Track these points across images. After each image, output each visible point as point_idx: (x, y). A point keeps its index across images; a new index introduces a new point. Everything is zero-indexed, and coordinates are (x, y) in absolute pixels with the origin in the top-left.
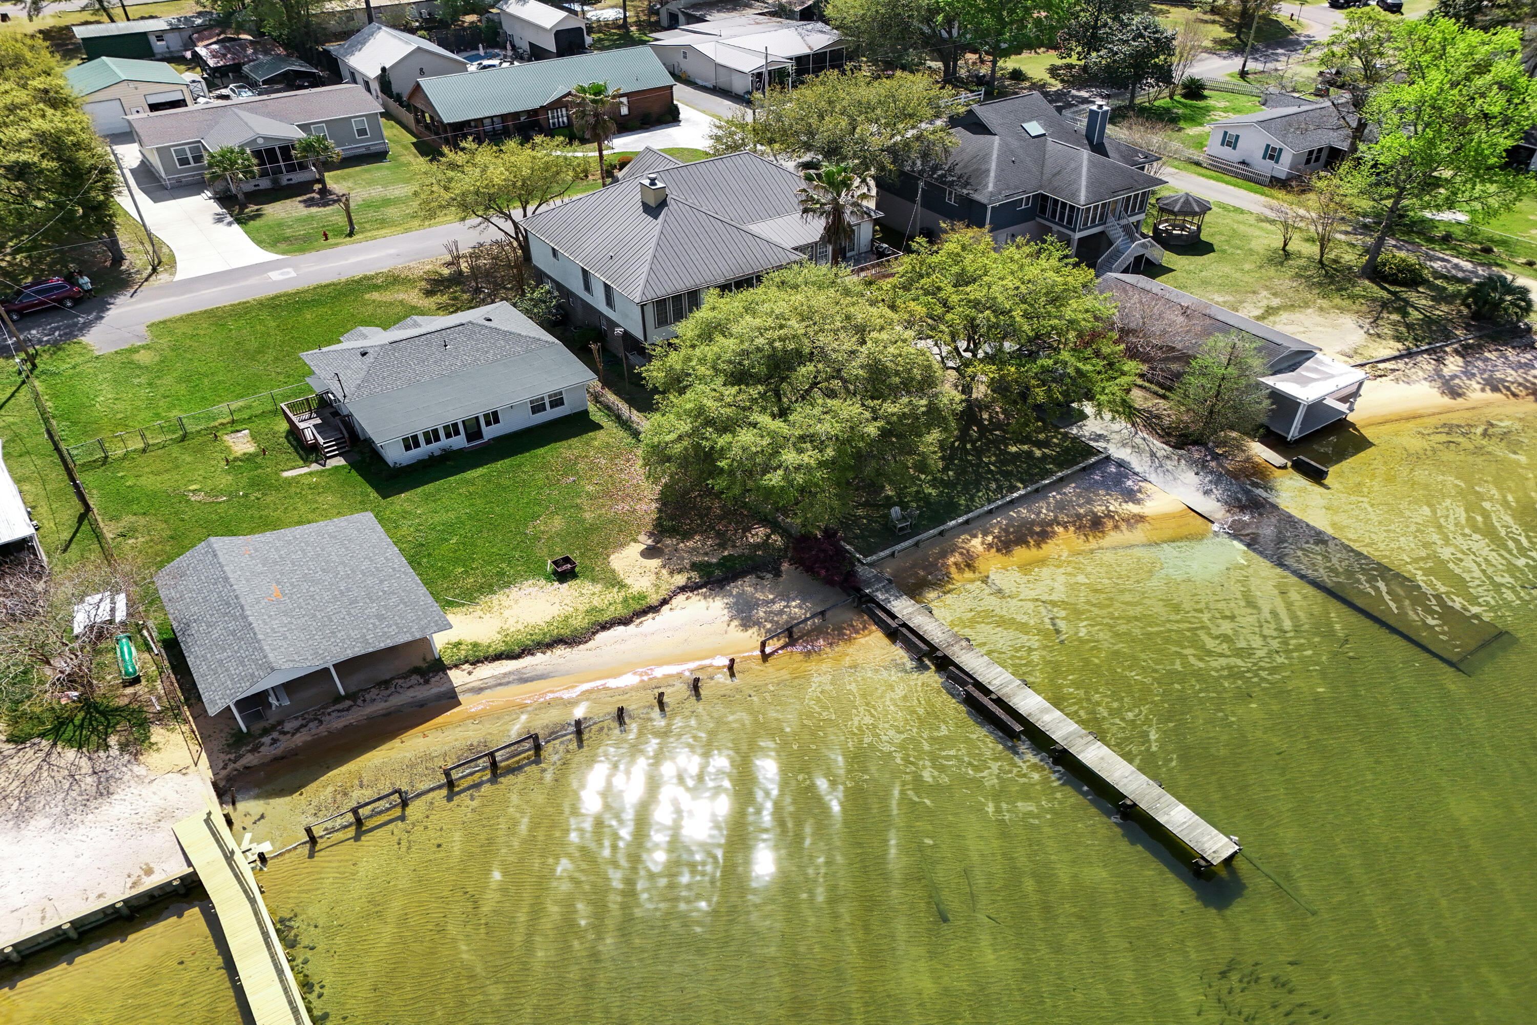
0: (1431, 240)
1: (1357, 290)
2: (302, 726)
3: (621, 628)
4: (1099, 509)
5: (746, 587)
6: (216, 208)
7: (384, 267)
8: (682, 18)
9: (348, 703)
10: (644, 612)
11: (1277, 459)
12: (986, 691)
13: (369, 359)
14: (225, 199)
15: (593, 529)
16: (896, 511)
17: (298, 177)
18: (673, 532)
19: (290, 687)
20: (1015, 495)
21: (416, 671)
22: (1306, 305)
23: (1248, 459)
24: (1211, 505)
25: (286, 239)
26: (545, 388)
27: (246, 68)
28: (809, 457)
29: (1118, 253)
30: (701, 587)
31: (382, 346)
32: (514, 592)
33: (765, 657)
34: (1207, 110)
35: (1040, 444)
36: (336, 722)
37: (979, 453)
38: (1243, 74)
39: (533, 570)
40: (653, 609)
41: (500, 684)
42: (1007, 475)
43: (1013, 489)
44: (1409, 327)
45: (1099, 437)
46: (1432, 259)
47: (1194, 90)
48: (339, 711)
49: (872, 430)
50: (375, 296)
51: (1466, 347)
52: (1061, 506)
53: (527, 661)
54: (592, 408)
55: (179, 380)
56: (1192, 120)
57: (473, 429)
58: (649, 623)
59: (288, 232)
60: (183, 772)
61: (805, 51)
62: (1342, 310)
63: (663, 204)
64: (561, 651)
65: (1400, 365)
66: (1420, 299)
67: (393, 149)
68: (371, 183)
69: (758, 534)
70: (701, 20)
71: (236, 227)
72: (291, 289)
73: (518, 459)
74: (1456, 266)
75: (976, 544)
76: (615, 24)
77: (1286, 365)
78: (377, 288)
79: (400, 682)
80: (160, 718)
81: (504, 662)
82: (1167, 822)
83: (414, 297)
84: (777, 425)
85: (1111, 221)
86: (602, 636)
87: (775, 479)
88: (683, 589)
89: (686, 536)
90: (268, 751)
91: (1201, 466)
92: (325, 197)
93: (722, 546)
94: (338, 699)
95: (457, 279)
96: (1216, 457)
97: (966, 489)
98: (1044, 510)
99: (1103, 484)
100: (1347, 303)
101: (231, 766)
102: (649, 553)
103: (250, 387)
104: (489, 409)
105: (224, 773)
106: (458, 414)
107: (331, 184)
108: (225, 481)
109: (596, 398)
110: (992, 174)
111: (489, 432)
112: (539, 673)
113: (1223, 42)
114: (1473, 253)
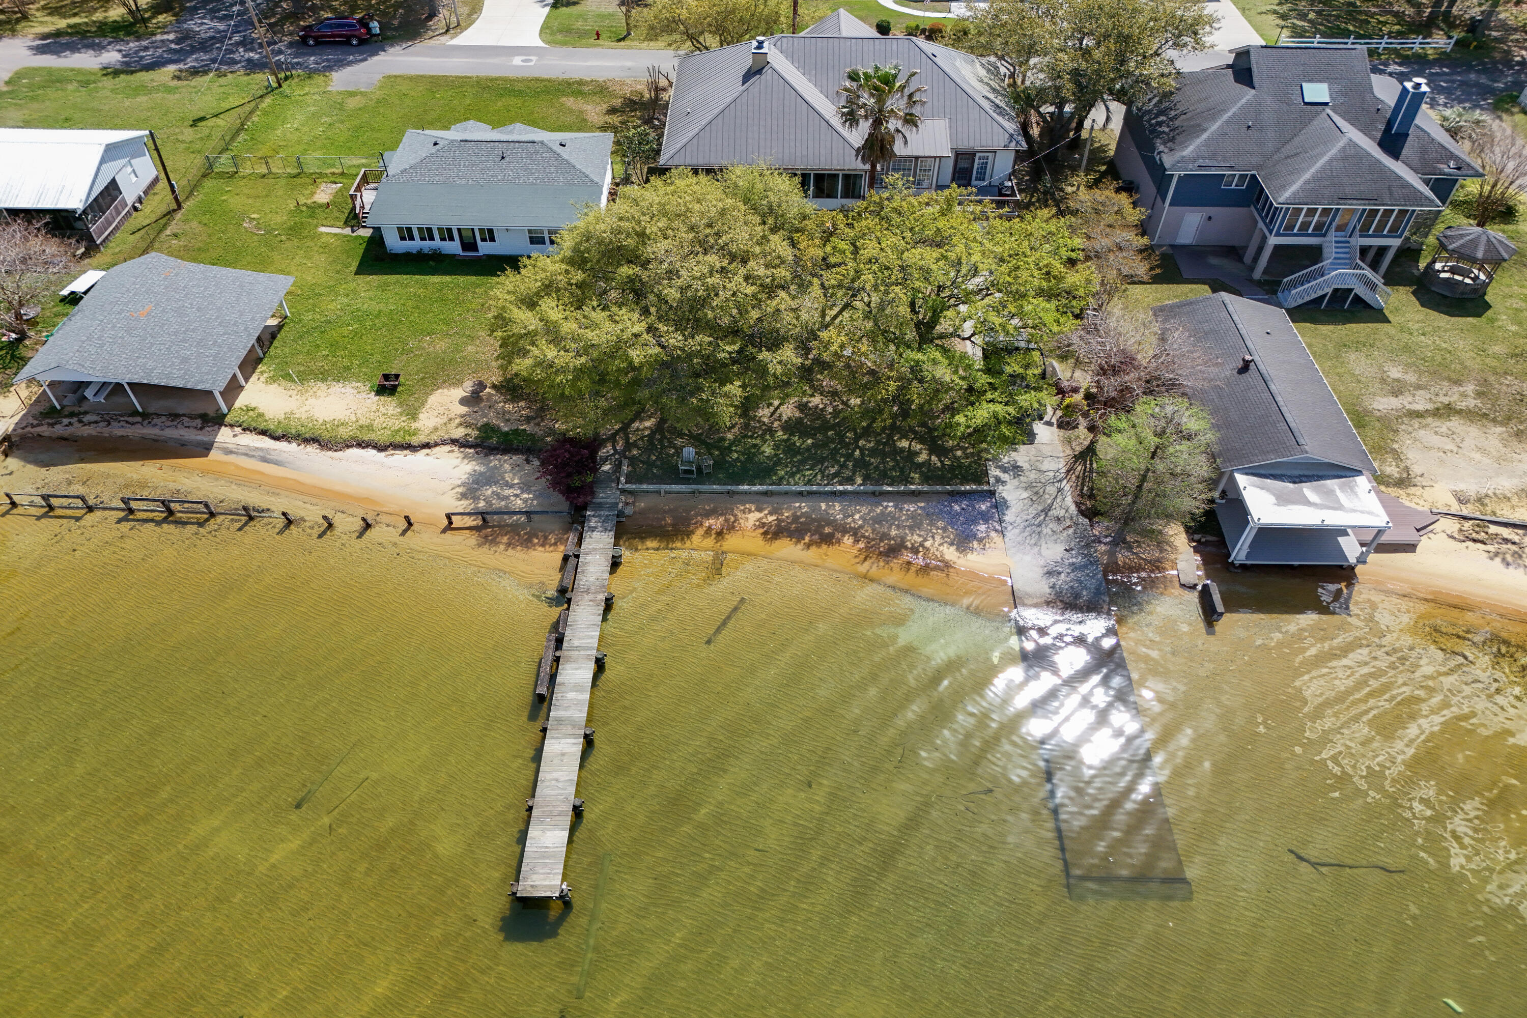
2: (96, 422)
3: (374, 452)
4: (914, 538)
5: (508, 463)
9: (139, 419)
10: (404, 447)
11: (1192, 575)
13: (434, 150)
15: (458, 361)
16: (689, 452)
18: (511, 392)
21: (203, 417)
23: (1155, 561)
24: (1037, 588)
26: (544, 221)
30: (470, 447)
32: (337, 387)
33: (447, 527)
36: (118, 430)
37: (865, 433)
39: (371, 375)
40: (413, 448)
41: (246, 455)
42: (862, 466)
43: (850, 480)
45: (1012, 468)
48: (127, 422)
50: (570, 101)
53: (282, 445)
57: (468, 240)
58: (400, 458)
59: (578, 24)
63: (760, 71)
64: (312, 450)
71: (545, 10)
72: (513, 75)
75: (751, 518)
77: (1297, 473)
79: (186, 419)
81: (266, 439)
83: (595, 111)
85: (1332, 236)
86: (353, 451)
88: (454, 442)
89: (516, 398)
90: (59, 430)
91: (1086, 543)
94: (135, 413)
96: (1117, 541)
97: (802, 463)
98: (857, 514)
99: (953, 517)
101: (29, 429)
102: (470, 399)
104: (486, 225)
105: (20, 431)
106: (455, 220)
108: (280, 219)
110: (1205, 136)
111: (485, 248)
112: (279, 459)
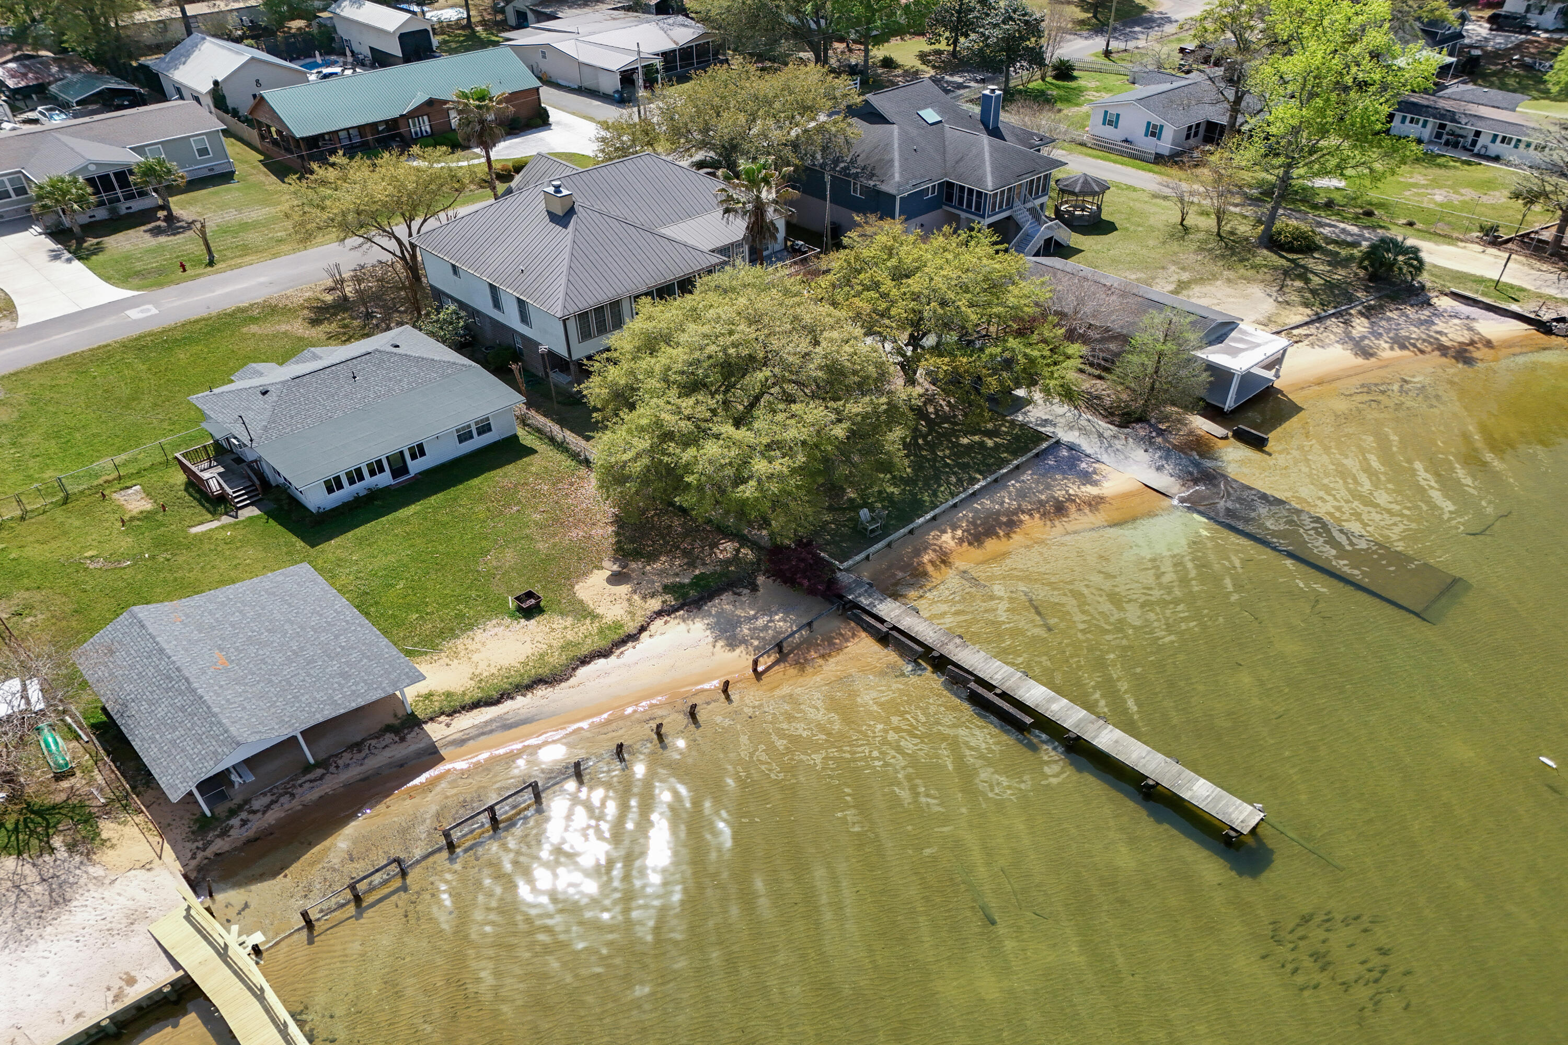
0: (1315, 207)
1: (1258, 260)
2: (273, 802)
3: (602, 661)
4: (1060, 494)
5: (724, 604)
6: (50, 244)
7: (259, 297)
8: (530, 16)
9: (319, 772)
10: (623, 642)
11: (1218, 430)
12: (990, 687)
13: (272, 398)
14: (58, 233)
15: (548, 559)
16: (864, 513)
17: (137, 205)
18: (637, 554)
19: (251, 763)
20: (977, 487)
21: (389, 729)
22: (1214, 277)
23: (1191, 433)
24: (1164, 480)
25: (138, 274)
26: (470, 415)
27: (53, 88)
28: (780, 465)
29: (1028, 238)
30: (677, 610)
31: (284, 383)
32: (479, 634)
33: (758, 675)
34: (1080, 91)
35: (990, 434)
36: (310, 794)
37: (932, 447)
38: (1107, 53)
39: (494, 609)
40: (632, 638)
41: (483, 734)
42: (965, 467)
43: (973, 481)
44: (1314, 292)
45: (1046, 422)
46: (1320, 224)
47: (1064, 71)
48: (311, 781)
49: (840, 431)
50: (254, 328)
51: (1369, 308)
52: (1022, 494)
53: (507, 706)
54: (521, 432)
55: (47, 437)
56: (1067, 100)
57: (398, 465)
58: (630, 652)
59: (139, 266)
60: (146, 867)
61: (672, 46)
62: (1248, 280)
63: (571, 212)
64: (541, 692)
65: (1312, 329)
66: (1316, 264)
67: (239, 170)
68: (223, 207)
69: (726, 549)
70: (553, 17)
71: (77, 264)
72: (156, 327)
73: (452, 492)
74: (1344, 231)
75: (947, 539)
76: (457, 24)
77: (1213, 337)
78: (254, 320)
79: (373, 742)
80: (107, 810)
81: (484, 709)
82: (1192, 797)
83: (298, 327)
84: (742, 434)
85: (1017, 204)
86: (583, 671)
87: (748, 491)
88: (659, 614)
89: (652, 557)
90: (238, 834)
91: (1148, 443)
92: (173, 225)
93: (692, 564)
94: (308, 768)
95: (342, 305)
96: (1161, 433)
97: (927, 485)
98: (1006, 499)
99: (1058, 468)
100: (1251, 273)
101: (200, 855)
102: (616, 579)
103: (132, 438)
104: (413, 441)
105: (194, 863)
106: (382, 449)
107: (177, 211)
108: (126, 543)
109: (524, 422)
110: (897, 164)
111: (415, 466)
112: (522, 717)
113: (1082, 22)
114: (1357, 218)
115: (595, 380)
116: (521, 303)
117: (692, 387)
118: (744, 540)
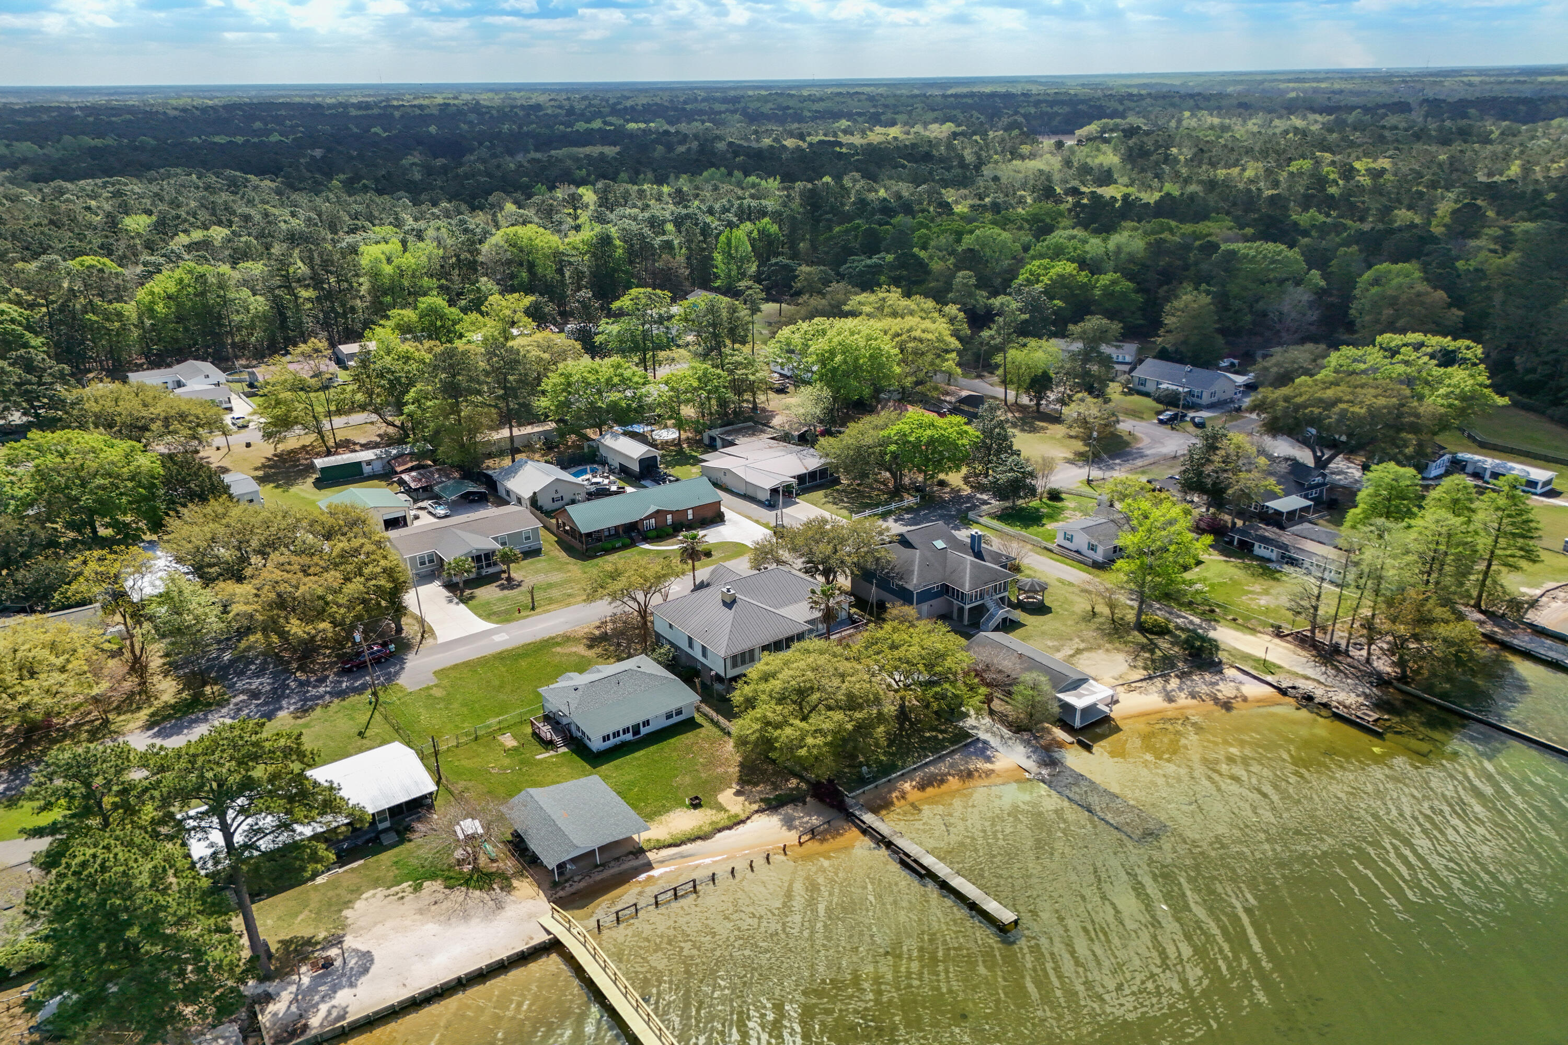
0: (1181, 605)
1: (1130, 638)
2: (582, 879)
3: (729, 831)
4: (971, 767)
5: (789, 810)
6: (445, 593)
7: (561, 630)
8: (719, 442)
9: (602, 867)
10: (738, 823)
11: (1069, 739)
12: (909, 856)
13: (580, 692)
14: (450, 586)
15: (706, 782)
16: (865, 769)
17: (491, 570)
18: (748, 782)
19: (573, 860)
20: (929, 760)
21: (631, 853)
22: (1099, 647)
23: (1054, 739)
24: (1030, 764)
25: (494, 613)
26: (673, 706)
27: (436, 489)
28: (820, 741)
29: (992, 616)
30: (766, 811)
31: (585, 685)
32: (672, 814)
33: (801, 844)
34: (1062, 509)
35: (942, 732)
36: (598, 877)
37: (909, 737)
38: (1089, 482)
39: (681, 804)
40: (743, 822)
42: (924, 749)
43: (926, 756)
44: (1153, 661)
45: (974, 727)
46: (1179, 616)
47: (1055, 496)
48: (599, 871)
49: (849, 727)
50: (558, 649)
51: (1183, 673)
52: (952, 766)
53: (683, 847)
54: (696, 715)
55: (463, 705)
56: (1052, 517)
57: (636, 730)
58: (741, 828)
59: (495, 609)
60: (533, 898)
61: (803, 471)
62: (1118, 650)
63: (734, 601)
64: (700, 843)
65: (1144, 684)
66: (1164, 644)
67: (545, 547)
68: (537, 572)
69: (793, 783)
70: (732, 444)
71: (462, 606)
72: (509, 646)
73: (661, 745)
74: (1191, 622)
75: (907, 786)
76: (672, 443)
77: (1074, 685)
78: (558, 644)
79: (624, 857)
80: (514, 875)
81: (674, 848)
82: (988, 909)
83: (581, 650)
84: (803, 725)
86: (718, 835)
87: (803, 752)
88: (757, 812)
89: (756, 784)
90: (569, 890)
91: (1027, 743)
92: (511, 584)
93: (775, 789)
94: (597, 866)
95: (604, 637)
96: (1036, 738)
97: (901, 758)
98: (943, 767)
99: (975, 754)
100: (1122, 646)
101: (554, 896)
102: (738, 793)
103: (503, 708)
104: (644, 719)
105: (552, 899)
106: (629, 722)
107: (513, 575)
108: (507, 761)
109: (698, 709)
110: (916, 573)
111: (644, 731)
112: (691, 853)
113: (1080, 455)
114: (1204, 613)
115: (737, 693)
116: (704, 648)
117: (781, 700)
118: (801, 778)
